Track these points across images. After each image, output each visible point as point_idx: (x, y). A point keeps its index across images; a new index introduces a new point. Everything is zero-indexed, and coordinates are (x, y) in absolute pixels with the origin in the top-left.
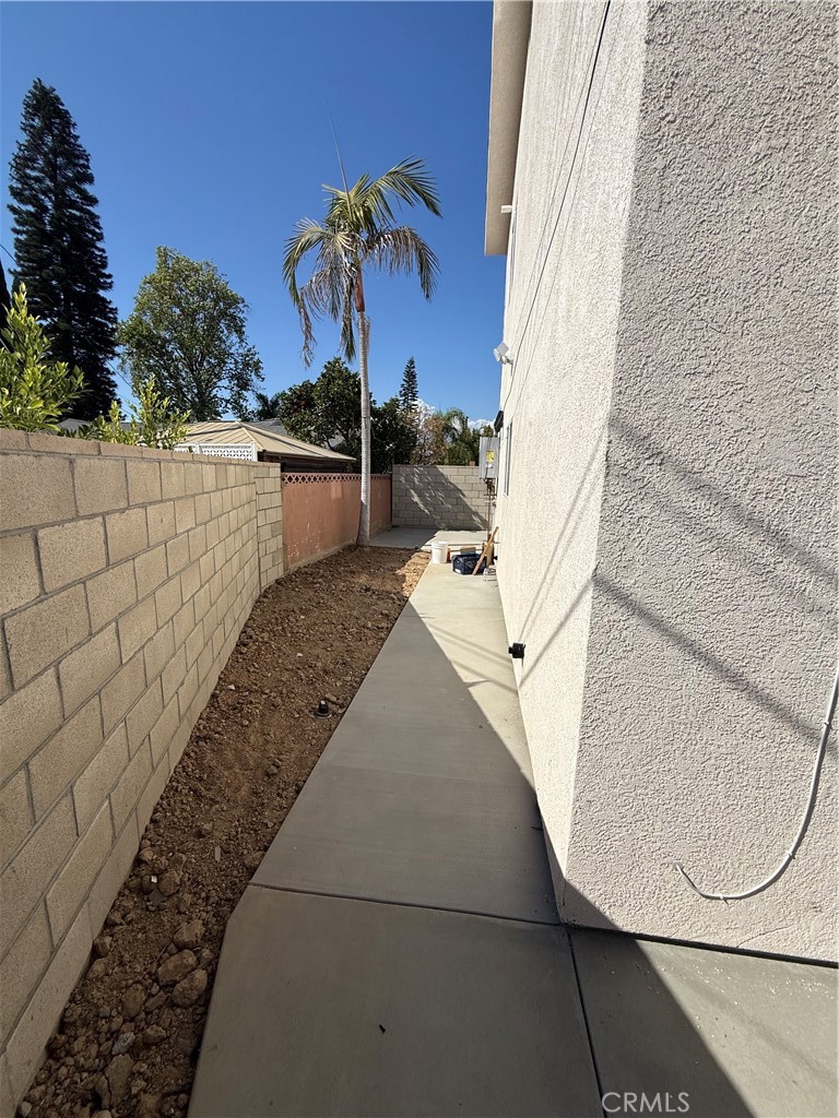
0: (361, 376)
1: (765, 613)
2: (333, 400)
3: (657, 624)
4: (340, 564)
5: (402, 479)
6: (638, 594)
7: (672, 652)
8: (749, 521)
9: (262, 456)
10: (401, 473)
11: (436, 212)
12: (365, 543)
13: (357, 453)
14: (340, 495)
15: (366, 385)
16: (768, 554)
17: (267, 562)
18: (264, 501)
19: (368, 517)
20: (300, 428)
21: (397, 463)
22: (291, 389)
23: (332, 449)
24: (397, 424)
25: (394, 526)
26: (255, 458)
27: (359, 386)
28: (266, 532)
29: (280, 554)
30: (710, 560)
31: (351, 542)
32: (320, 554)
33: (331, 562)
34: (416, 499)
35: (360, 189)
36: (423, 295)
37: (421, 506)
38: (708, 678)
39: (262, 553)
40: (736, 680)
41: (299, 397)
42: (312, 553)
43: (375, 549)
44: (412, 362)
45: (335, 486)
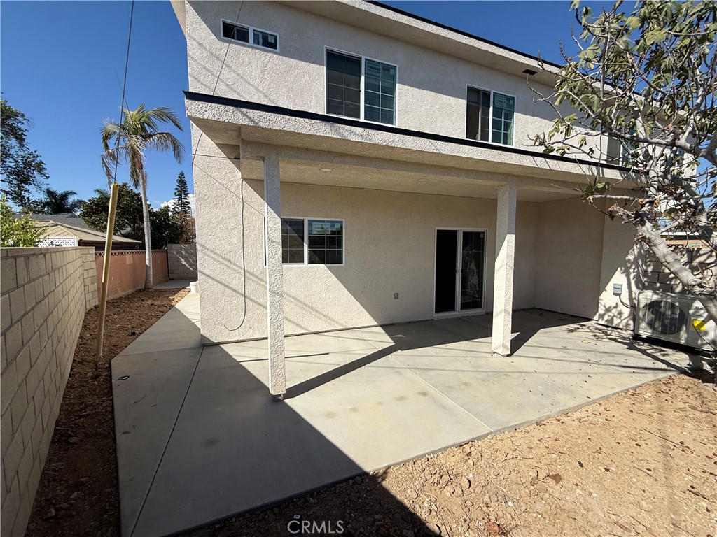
0: (142, 195)
1: (230, 274)
2: (123, 208)
3: (211, 278)
4: (135, 297)
5: (174, 252)
6: (207, 273)
7: (215, 283)
8: (224, 259)
9: (81, 243)
10: (173, 249)
11: (180, 129)
12: (150, 287)
13: (142, 238)
14: (132, 262)
15: (146, 200)
16: (229, 264)
17: (89, 296)
18: (87, 266)
19: (151, 272)
20: (99, 224)
21: (170, 242)
22: (90, 200)
23: (123, 236)
24: (169, 221)
25: (170, 279)
26: (76, 244)
27: (141, 200)
28: (88, 281)
29: (96, 293)
30: (219, 266)
31: (140, 288)
32: (121, 294)
33: (129, 298)
34: (184, 263)
35: (139, 111)
36: (176, 161)
37: (189, 267)
38: (223, 287)
39: (86, 291)
40: (228, 287)
41: (97, 205)
42: (115, 293)
43: (156, 290)
44: (182, 174)
45: (129, 257)
